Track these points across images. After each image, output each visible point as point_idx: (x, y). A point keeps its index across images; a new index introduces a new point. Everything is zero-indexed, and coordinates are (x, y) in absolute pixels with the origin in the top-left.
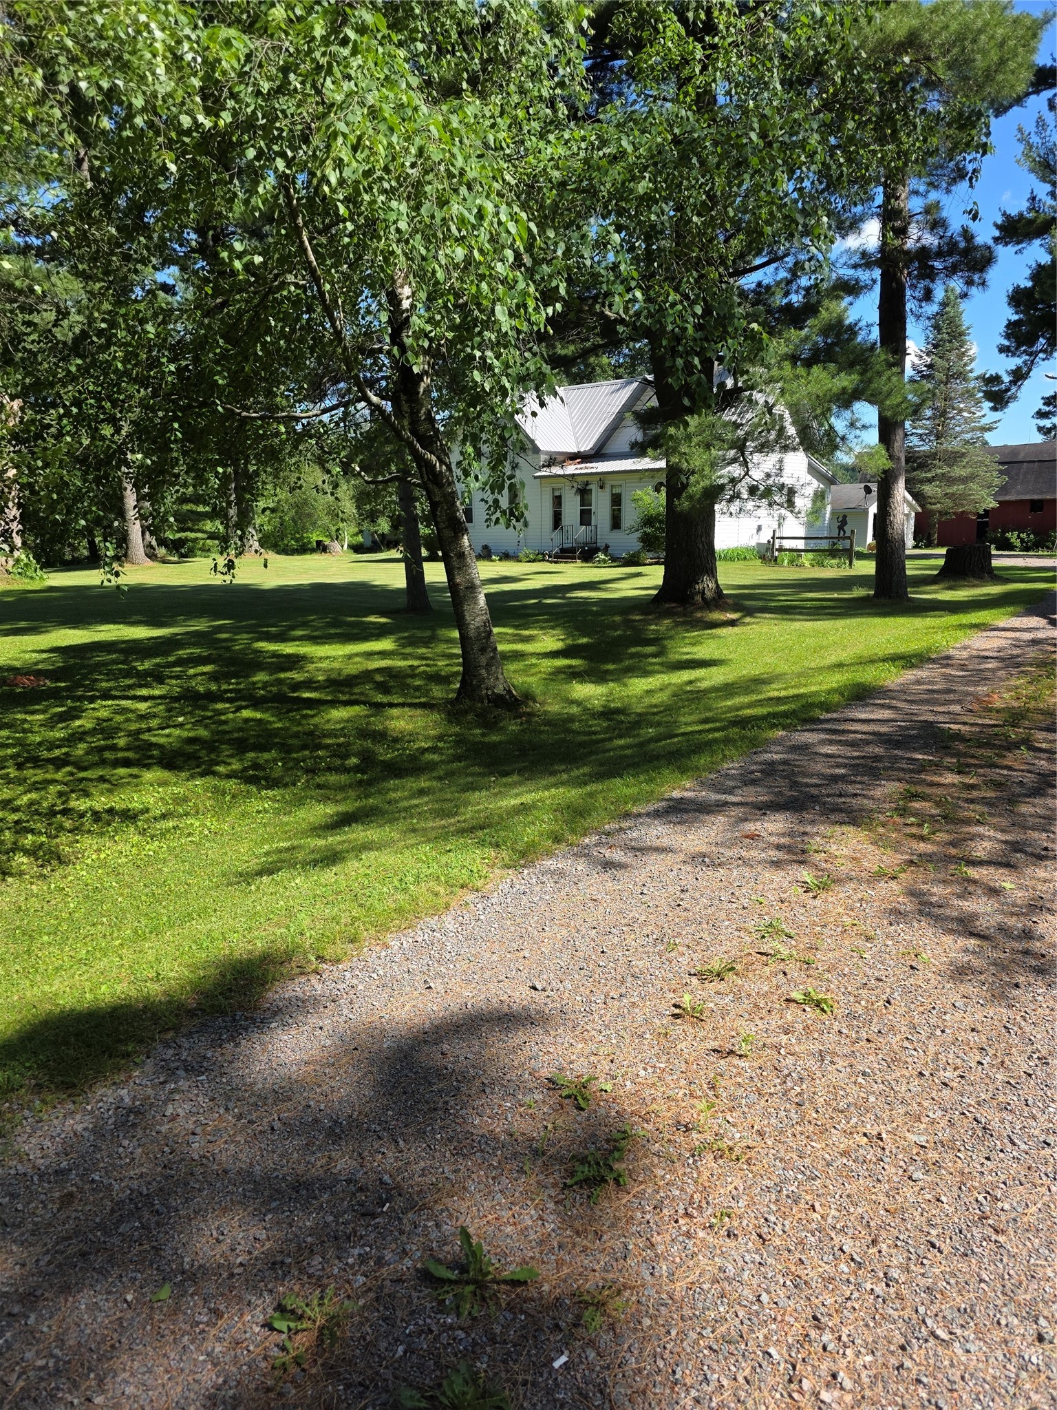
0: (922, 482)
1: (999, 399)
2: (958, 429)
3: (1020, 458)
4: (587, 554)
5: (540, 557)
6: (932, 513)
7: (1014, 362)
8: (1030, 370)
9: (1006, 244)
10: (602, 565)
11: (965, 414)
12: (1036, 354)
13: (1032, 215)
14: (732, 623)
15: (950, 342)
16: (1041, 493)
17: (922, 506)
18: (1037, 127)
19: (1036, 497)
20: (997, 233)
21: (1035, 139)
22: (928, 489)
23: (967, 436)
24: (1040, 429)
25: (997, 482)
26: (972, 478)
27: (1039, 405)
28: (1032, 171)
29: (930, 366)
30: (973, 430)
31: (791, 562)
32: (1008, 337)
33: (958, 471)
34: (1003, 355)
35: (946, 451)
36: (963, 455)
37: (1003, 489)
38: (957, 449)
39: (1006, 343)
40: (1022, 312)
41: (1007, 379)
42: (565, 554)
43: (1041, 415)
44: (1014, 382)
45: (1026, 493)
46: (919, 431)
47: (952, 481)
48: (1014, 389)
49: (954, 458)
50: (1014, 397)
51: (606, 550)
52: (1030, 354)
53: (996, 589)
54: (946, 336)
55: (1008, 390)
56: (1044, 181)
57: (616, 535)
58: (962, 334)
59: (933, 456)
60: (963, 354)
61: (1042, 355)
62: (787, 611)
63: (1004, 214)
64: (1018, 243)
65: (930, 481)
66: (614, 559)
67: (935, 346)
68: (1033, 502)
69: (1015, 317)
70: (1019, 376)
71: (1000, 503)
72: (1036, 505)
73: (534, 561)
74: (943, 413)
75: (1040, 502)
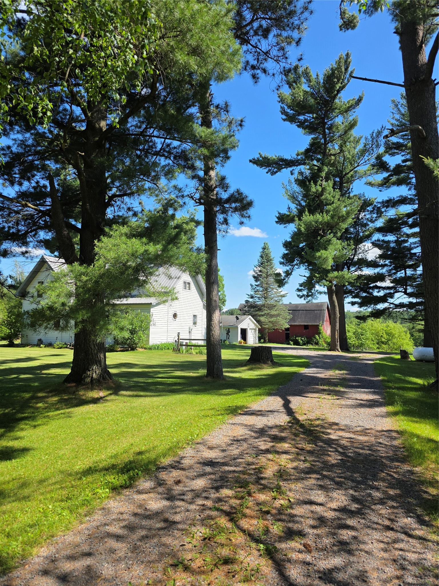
0: (260, 316)
1: (281, 283)
2: (272, 296)
3: (299, 309)
6: (265, 329)
7: (286, 268)
8: (292, 272)
9: (280, 224)
11: (275, 290)
12: (294, 266)
13: (288, 213)
15: (267, 262)
16: (308, 322)
17: (261, 326)
18: (289, 183)
19: (306, 324)
20: (277, 220)
21: (288, 187)
22: (262, 319)
23: (276, 299)
24: (298, 296)
25: (288, 317)
26: (278, 315)
27: (298, 286)
28: (288, 199)
29: (260, 271)
30: (278, 296)
32: (283, 258)
33: (273, 312)
34: (282, 265)
35: (268, 304)
36: (275, 306)
37: (291, 320)
38: (272, 303)
39: (282, 261)
40: (288, 250)
41: (283, 275)
43: (299, 290)
44: (286, 276)
45: (302, 322)
46: (258, 296)
47: (272, 316)
48: (287, 279)
49: (271, 307)
50: (286, 282)
52: (292, 266)
54: (265, 260)
55: (284, 279)
56: (293, 203)
58: (271, 260)
59: (264, 305)
60: (272, 267)
61: (296, 266)
63: (279, 213)
64: (285, 224)
65: (263, 315)
67: (262, 264)
68: (305, 326)
69: (286, 252)
70: (288, 274)
71: (291, 325)
72: (306, 327)
74: (266, 289)
75: (308, 325)
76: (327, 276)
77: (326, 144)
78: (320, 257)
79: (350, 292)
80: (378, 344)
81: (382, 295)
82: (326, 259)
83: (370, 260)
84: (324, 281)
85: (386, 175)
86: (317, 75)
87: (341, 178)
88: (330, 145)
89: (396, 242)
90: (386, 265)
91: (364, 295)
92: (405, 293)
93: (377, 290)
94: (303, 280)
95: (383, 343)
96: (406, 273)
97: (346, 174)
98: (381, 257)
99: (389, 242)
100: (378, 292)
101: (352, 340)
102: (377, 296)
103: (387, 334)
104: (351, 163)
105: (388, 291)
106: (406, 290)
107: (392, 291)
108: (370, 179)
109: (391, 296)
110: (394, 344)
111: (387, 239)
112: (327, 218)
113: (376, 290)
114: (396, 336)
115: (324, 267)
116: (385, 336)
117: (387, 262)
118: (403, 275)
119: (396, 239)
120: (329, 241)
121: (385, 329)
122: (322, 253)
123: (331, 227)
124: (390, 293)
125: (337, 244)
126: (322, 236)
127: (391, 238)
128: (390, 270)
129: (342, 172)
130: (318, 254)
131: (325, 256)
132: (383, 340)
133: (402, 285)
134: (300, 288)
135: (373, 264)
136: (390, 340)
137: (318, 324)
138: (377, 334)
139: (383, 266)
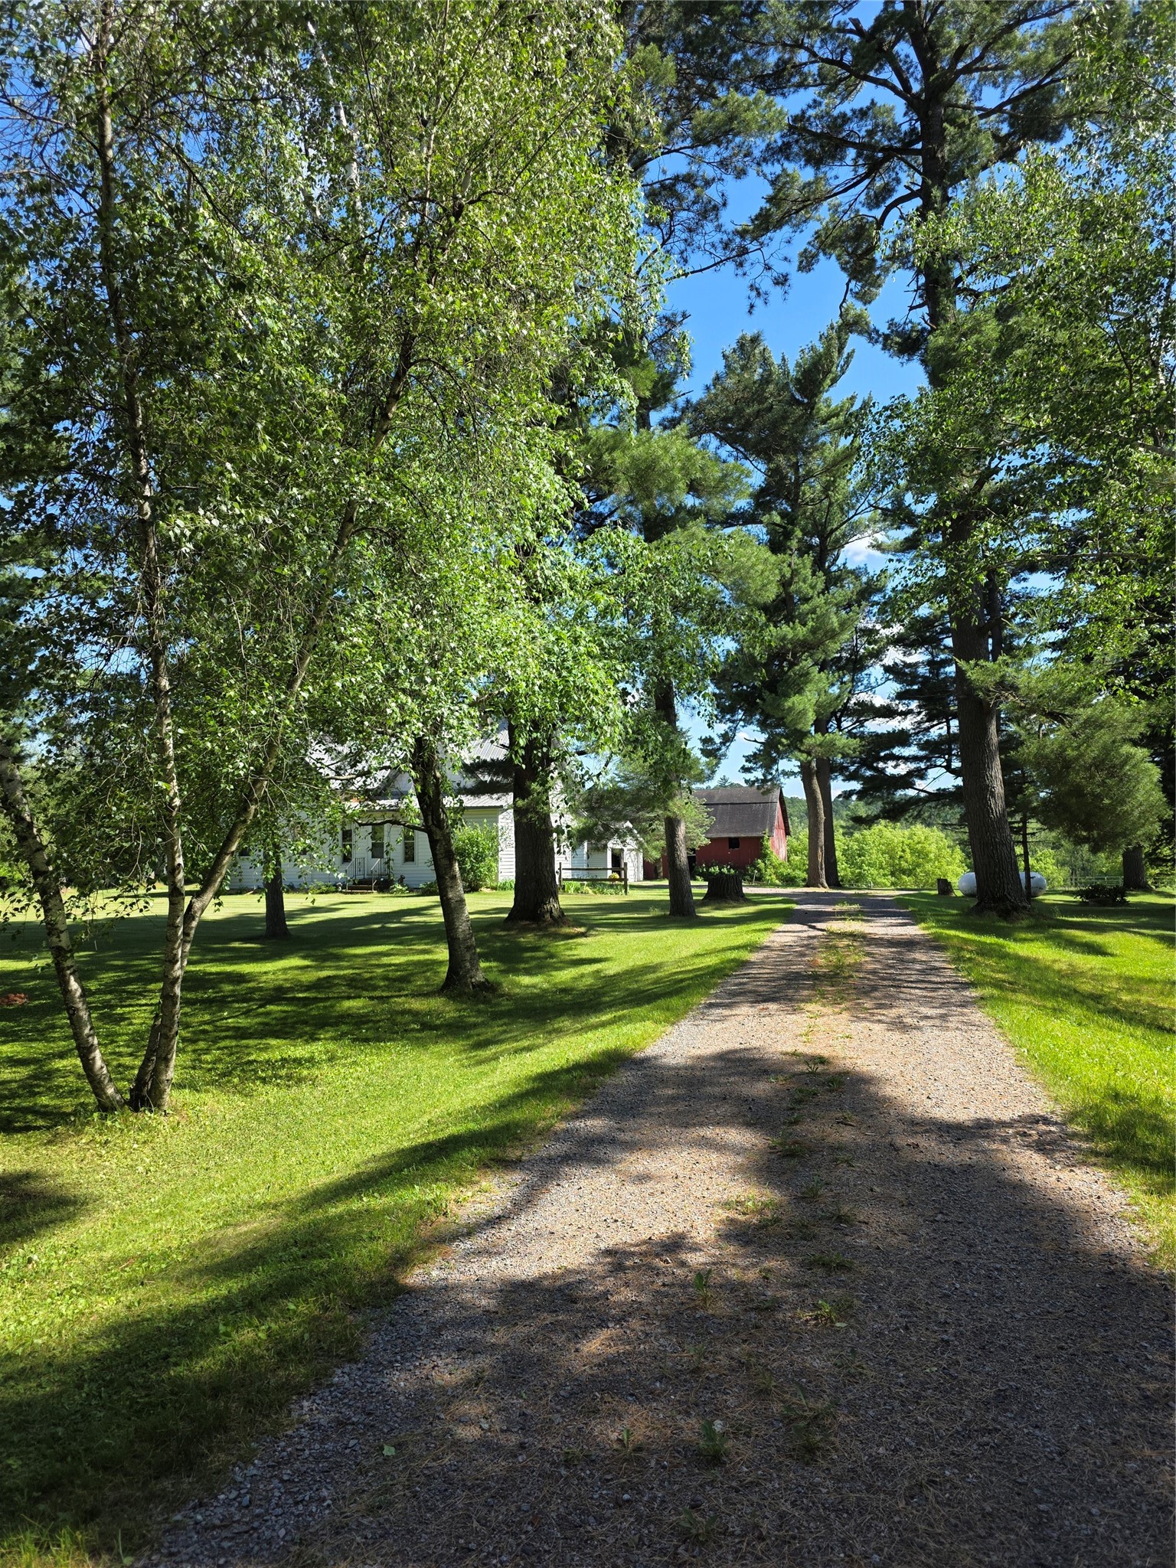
1: (715, 756)
3: (715, 801)
4: (384, 886)
5: (334, 888)
7: (721, 728)
8: (735, 734)
10: (401, 894)
12: (738, 722)
14: (583, 935)
16: (736, 831)
19: (732, 835)
25: (707, 822)
27: (743, 762)
31: (577, 890)
34: (713, 722)
37: (711, 828)
39: (714, 712)
40: (723, 688)
41: (718, 740)
42: (361, 885)
43: (745, 770)
44: (723, 743)
45: (723, 831)
48: (724, 748)
50: (724, 755)
51: (401, 881)
52: (733, 722)
53: (751, 909)
55: (720, 749)
57: (409, 866)
61: (740, 722)
62: (616, 926)
66: (411, 890)
68: (730, 839)
69: (720, 692)
70: (727, 738)
71: (712, 839)
72: (733, 842)
73: (327, 892)
75: (737, 839)
76: (802, 743)
77: (798, 484)
78: (791, 709)
79: (841, 769)
80: (893, 874)
81: (903, 773)
82: (803, 713)
83: (877, 705)
84: (797, 753)
85: (908, 531)
86: (783, 359)
87: (823, 539)
88: (804, 488)
89: (929, 663)
90: (910, 712)
91: (868, 773)
92: (948, 768)
93: (894, 763)
94: (752, 749)
95: (903, 872)
96: (949, 728)
97: (833, 531)
98: (900, 696)
99: (916, 665)
100: (895, 767)
101: (843, 869)
102: (893, 776)
103: (913, 851)
104: (842, 509)
105: (912, 766)
106: (949, 762)
107: (923, 765)
108: (881, 537)
109: (921, 774)
110: (927, 874)
111: (910, 660)
112: (802, 631)
113: (891, 763)
114: (932, 856)
115: (799, 727)
116: (908, 856)
117: (914, 705)
118: (944, 732)
119: (929, 657)
120: (806, 674)
121: (907, 842)
122: (795, 701)
123: (807, 646)
124: (918, 770)
125: (820, 680)
126: (791, 665)
127: (919, 656)
128: (919, 723)
129: (824, 526)
130: (788, 704)
131: (801, 707)
132: (904, 864)
133: (942, 754)
134: (748, 765)
135: (887, 712)
136: (918, 865)
137: (760, 834)
138: (890, 852)
139: (905, 714)
